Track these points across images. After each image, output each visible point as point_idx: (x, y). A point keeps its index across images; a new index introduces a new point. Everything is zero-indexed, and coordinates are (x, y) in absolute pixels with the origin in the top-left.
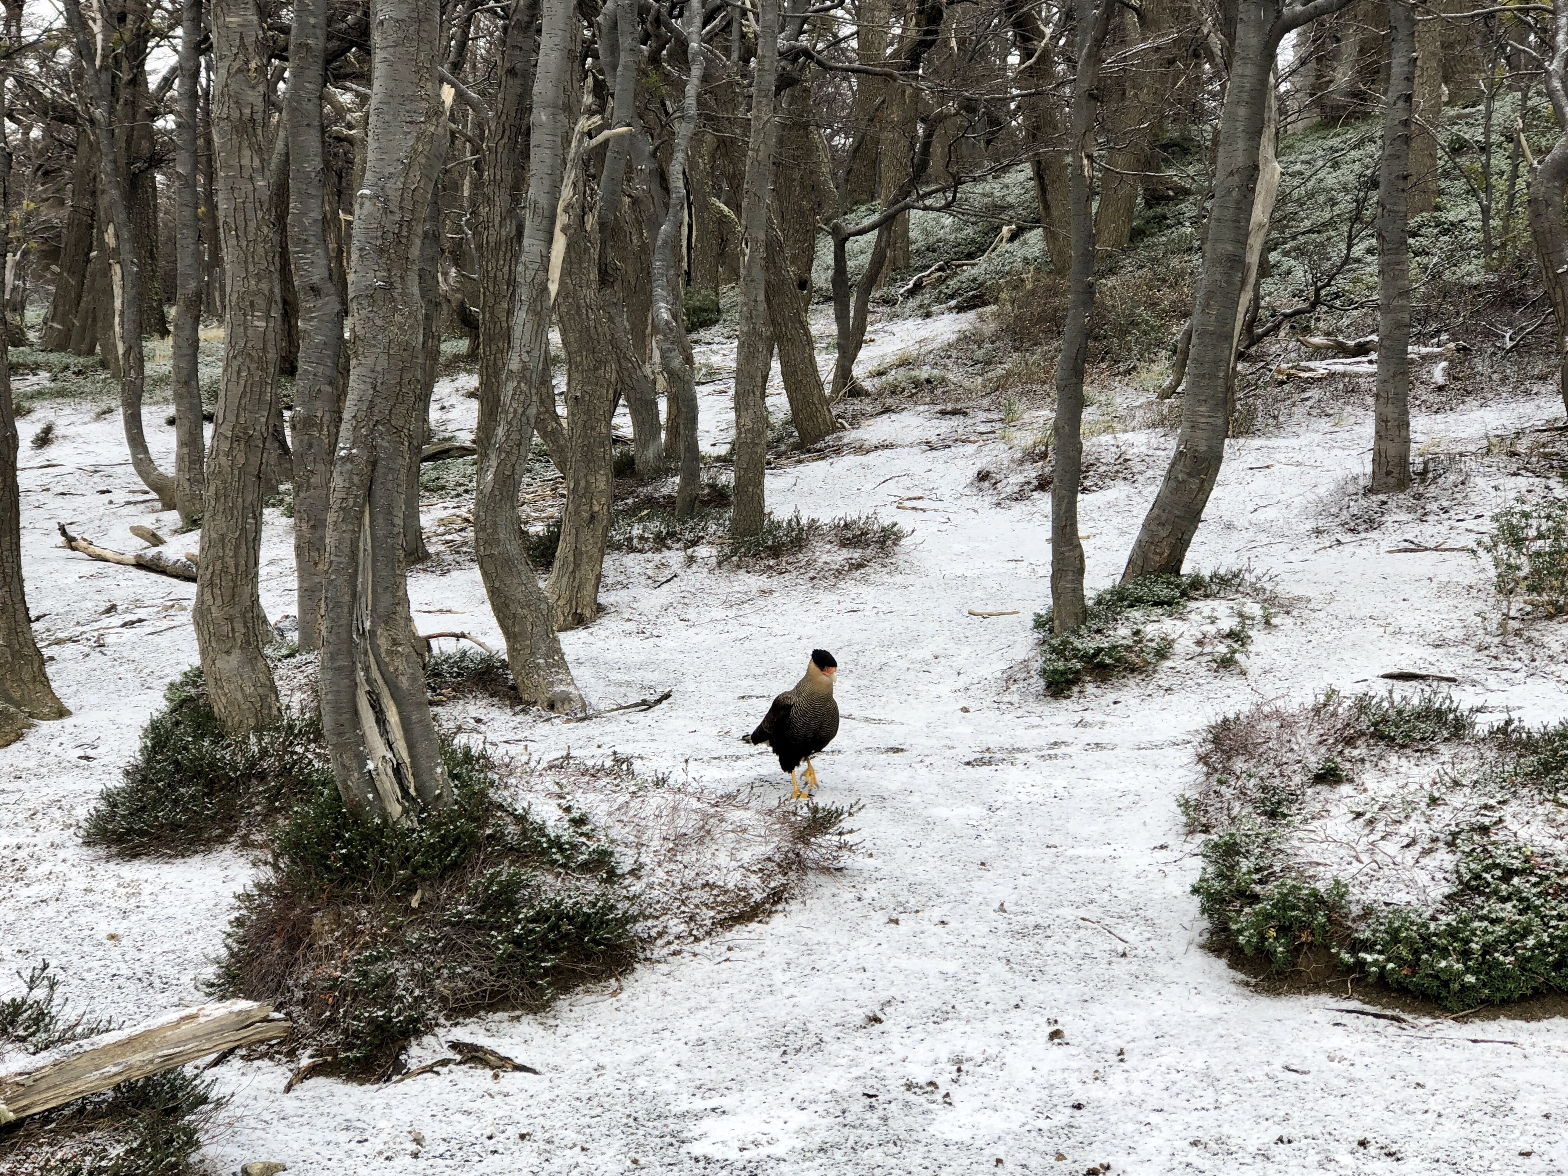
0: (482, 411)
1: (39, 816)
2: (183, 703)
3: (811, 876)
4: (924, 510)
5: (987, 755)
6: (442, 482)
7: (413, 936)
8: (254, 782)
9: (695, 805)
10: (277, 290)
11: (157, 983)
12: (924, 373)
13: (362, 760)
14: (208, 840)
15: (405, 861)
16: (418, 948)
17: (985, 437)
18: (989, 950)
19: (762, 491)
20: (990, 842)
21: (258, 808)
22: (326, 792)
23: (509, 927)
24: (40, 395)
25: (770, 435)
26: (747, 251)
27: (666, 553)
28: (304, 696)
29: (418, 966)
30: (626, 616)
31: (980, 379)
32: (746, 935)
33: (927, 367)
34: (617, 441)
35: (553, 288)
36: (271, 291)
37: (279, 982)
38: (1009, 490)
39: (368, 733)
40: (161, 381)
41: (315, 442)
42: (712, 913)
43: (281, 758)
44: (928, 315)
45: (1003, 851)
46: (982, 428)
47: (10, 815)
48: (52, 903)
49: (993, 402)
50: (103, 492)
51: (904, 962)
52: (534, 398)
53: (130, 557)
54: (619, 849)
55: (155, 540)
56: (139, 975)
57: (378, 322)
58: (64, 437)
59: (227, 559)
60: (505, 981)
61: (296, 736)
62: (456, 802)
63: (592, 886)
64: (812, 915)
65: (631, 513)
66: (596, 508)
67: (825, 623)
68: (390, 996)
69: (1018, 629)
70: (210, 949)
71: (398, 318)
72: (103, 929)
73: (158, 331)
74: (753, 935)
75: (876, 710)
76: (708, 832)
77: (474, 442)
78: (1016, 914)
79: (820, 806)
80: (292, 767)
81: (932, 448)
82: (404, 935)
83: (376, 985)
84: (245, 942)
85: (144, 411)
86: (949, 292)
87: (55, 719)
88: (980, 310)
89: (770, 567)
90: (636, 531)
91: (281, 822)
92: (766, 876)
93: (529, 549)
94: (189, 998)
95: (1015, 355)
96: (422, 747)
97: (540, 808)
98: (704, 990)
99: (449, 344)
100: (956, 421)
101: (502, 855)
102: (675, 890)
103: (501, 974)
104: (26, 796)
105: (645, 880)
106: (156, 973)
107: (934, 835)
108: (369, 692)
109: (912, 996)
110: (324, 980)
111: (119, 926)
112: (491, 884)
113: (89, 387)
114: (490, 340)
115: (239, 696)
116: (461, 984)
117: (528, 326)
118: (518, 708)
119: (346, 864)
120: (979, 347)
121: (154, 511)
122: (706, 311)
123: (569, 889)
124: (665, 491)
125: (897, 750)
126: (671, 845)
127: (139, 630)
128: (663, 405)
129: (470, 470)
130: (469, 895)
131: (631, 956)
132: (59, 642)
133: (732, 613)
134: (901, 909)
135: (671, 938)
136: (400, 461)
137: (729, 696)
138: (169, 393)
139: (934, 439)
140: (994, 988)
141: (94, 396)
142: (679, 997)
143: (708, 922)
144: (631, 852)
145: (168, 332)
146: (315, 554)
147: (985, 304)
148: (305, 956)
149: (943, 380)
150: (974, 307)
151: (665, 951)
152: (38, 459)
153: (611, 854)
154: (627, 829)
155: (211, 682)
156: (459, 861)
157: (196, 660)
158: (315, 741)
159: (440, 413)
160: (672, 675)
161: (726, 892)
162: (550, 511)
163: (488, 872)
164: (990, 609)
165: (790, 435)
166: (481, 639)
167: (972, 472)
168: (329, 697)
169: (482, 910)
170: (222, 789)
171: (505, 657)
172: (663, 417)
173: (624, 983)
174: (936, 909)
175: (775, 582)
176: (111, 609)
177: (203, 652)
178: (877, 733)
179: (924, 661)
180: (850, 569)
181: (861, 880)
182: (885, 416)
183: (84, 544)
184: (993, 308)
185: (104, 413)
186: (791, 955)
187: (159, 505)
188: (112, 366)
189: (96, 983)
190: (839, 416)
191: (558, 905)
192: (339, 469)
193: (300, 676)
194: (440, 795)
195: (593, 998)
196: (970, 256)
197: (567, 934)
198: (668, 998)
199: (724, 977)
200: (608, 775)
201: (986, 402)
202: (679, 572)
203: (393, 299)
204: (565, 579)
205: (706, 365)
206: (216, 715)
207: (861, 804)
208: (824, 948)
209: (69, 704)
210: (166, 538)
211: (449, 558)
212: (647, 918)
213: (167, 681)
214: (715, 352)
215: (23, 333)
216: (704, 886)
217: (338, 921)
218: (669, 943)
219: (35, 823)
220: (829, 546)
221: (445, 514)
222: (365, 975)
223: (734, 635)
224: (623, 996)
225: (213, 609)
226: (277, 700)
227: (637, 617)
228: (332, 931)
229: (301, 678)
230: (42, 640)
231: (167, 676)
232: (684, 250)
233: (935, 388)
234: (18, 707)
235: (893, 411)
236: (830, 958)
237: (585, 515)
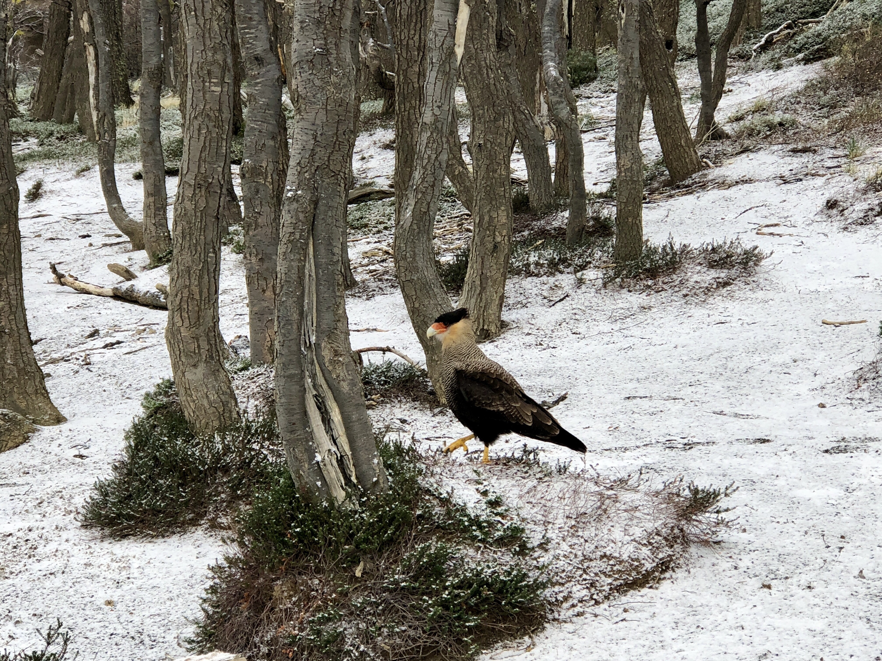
0: (398, 159)
1: (45, 504)
2: (157, 410)
3: (693, 549)
4: (780, 235)
5: (843, 444)
6: (365, 221)
7: (358, 600)
8: (220, 474)
9: (594, 488)
10: (229, 61)
11: (147, 640)
12: (777, 117)
13: (311, 453)
14: (183, 523)
15: (350, 538)
16: (362, 611)
17: (832, 171)
18: (851, 611)
19: (640, 221)
20: (848, 518)
21: (223, 496)
22: (282, 480)
23: (438, 593)
24: (31, 157)
25: (645, 174)
26: (624, 15)
27: (559, 276)
28: (257, 402)
29: (362, 626)
30: (526, 331)
31: (826, 121)
32: (639, 599)
33: (780, 112)
34: (515, 182)
35: (459, 51)
36: (225, 60)
37: (248, 639)
38: (854, 216)
39: (315, 430)
40: (129, 143)
41: (261, 188)
42: (610, 580)
43: (241, 455)
44: (779, 67)
45: (860, 526)
46: (829, 163)
47: (22, 504)
48: (59, 575)
49: (838, 140)
50: (84, 237)
51: (778, 621)
52: (445, 146)
53: (108, 290)
54: (529, 526)
55: (129, 275)
56: (132, 634)
57: (317, 82)
58: (51, 192)
59: (193, 287)
60: (436, 638)
61: (253, 435)
62: (391, 488)
63: (507, 558)
64: (695, 582)
65: (526, 243)
66: (499, 239)
67: (697, 333)
68: (340, 651)
69: (867, 335)
70: (188, 614)
71: (334, 79)
72: (101, 597)
73: (124, 102)
74: (644, 599)
75: (744, 407)
76: (605, 511)
77: (391, 186)
78: (874, 580)
79: (700, 488)
80: (250, 462)
81: (786, 182)
82: (350, 600)
83: (328, 642)
84: (218, 607)
85: (116, 167)
86: (797, 46)
87: (53, 424)
88: (825, 61)
89: (649, 287)
90: (533, 258)
91: (243, 507)
92: (656, 549)
93: (441, 275)
94: (174, 653)
95: (857, 99)
96: (360, 443)
97: (461, 492)
98: (604, 646)
99: (366, 104)
100: (805, 158)
101: (430, 532)
102: (577, 560)
103: (432, 631)
104: (34, 488)
105: (552, 552)
106: (146, 633)
107: (798, 512)
108: (315, 396)
109: (785, 650)
110: (285, 638)
111: (115, 595)
112: (422, 556)
113: (69, 149)
114: (404, 98)
115: (205, 403)
116: (398, 641)
117: (439, 84)
118: (436, 411)
119: (300, 541)
120: (825, 93)
121: (127, 251)
122: (585, 69)
123: (487, 561)
124: (556, 224)
125: (764, 441)
126: (573, 523)
127: (118, 350)
128: (552, 151)
129: (388, 210)
130: (405, 566)
131: (541, 616)
132: (54, 361)
133: (617, 326)
134: (773, 576)
135: (575, 602)
136: (338, 199)
137: (617, 397)
138: (136, 152)
139: (787, 174)
140: (856, 643)
141: (74, 157)
142: (584, 651)
143: (607, 588)
144: (539, 528)
145: (133, 102)
146: (263, 283)
147: (830, 55)
148: (268, 617)
149: (793, 123)
150: (820, 58)
151: (571, 612)
152: (31, 211)
153: (523, 530)
154: (535, 510)
155: (182, 392)
156: (394, 537)
157: (169, 374)
158: (268, 439)
159: (361, 162)
160: (567, 380)
161: (621, 562)
162: (457, 243)
163: (419, 547)
164: (841, 319)
165: (662, 174)
166: (404, 353)
167: (821, 202)
168: (283, 400)
169: (415, 578)
170: (193, 480)
171: (425, 367)
172: (552, 161)
173: (536, 640)
174: (803, 576)
175: (653, 299)
176: (94, 334)
177: (175, 366)
178: (746, 426)
179: (784, 365)
180: (718, 287)
181: (737, 551)
182: (744, 155)
183: (71, 280)
184: (836, 59)
185: (83, 170)
186: (678, 615)
187: (130, 246)
188: (88, 131)
189: (98, 641)
190: (703, 157)
191: (478, 574)
192: (286, 208)
193: (253, 386)
194: (377, 482)
195: (510, 652)
196: (815, 15)
197: (487, 599)
198: (574, 652)
199: (621, 634)
200: (517, 464)
201: (832, 141)
202: (570, 292)
203: (330, 63)
204: (473, 300)
205: (586, 116)
206: (187, 418)
207: (734, 487)
208: (707, 609)
209: (65, 412)
210: (137, 274)
211: (373, 285)
212: (553, 585)
213: (143, 392)
214: (594, 105)
215: (15, 107)
216: (602, 557)
217: (294, 587)
218: (573, 606)
219: (42, 510)
220: (699, 268)
221: (368, 248)
222: (318, 633)
223: (619, 345)
224: (536, 651)
225: (182, 329)
226: (236, 404)
227: (535, 332)
228: (291, 596)
229: (253, 388)
230: (40, 360)
231: (143, 388)
232: (566, 18)
233: (787, 129)
234: (24, 415)
235: (750, 151)
236: (712, 618)
237: (490, 246)
